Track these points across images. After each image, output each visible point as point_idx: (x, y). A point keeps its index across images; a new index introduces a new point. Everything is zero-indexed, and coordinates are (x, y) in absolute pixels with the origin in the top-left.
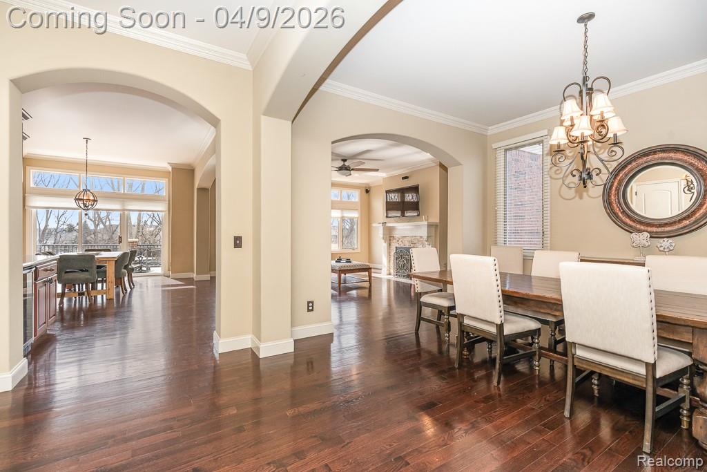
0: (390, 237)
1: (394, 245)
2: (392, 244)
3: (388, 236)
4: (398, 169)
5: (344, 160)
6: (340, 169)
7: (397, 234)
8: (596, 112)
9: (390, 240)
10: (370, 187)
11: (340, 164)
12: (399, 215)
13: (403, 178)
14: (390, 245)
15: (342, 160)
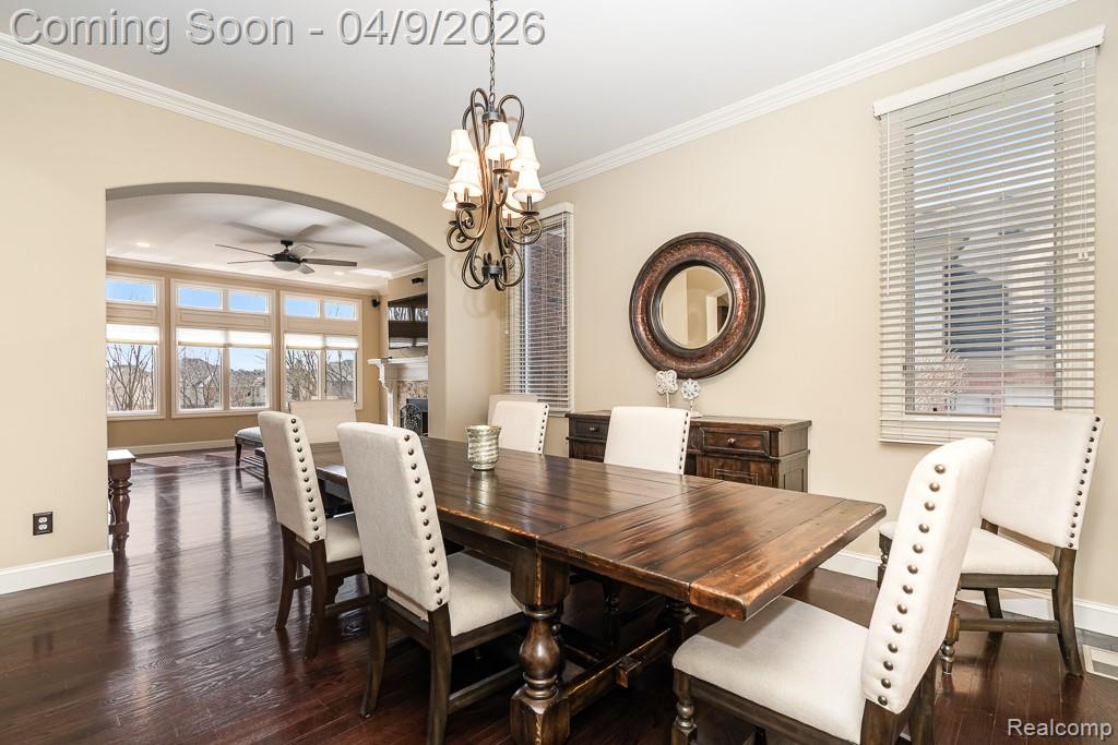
0: (399, 382)
1: (405, 396)
2: (402, 395)
3: (395, 383)
4: (406, 266)
5: (287, 243)
6: (278, 258)
7: (409, 377)
8: (492, 154)
9: (399, 387)
10: (380, 297)
11: (280, 249)
12: (410, 345)
13: (415, 281)
14: (398, 396)
15: (283, 242)
